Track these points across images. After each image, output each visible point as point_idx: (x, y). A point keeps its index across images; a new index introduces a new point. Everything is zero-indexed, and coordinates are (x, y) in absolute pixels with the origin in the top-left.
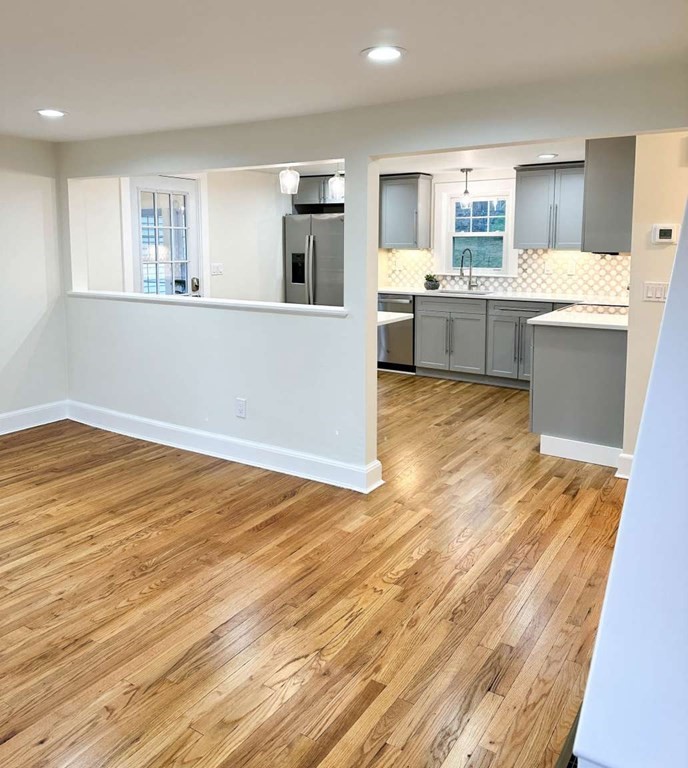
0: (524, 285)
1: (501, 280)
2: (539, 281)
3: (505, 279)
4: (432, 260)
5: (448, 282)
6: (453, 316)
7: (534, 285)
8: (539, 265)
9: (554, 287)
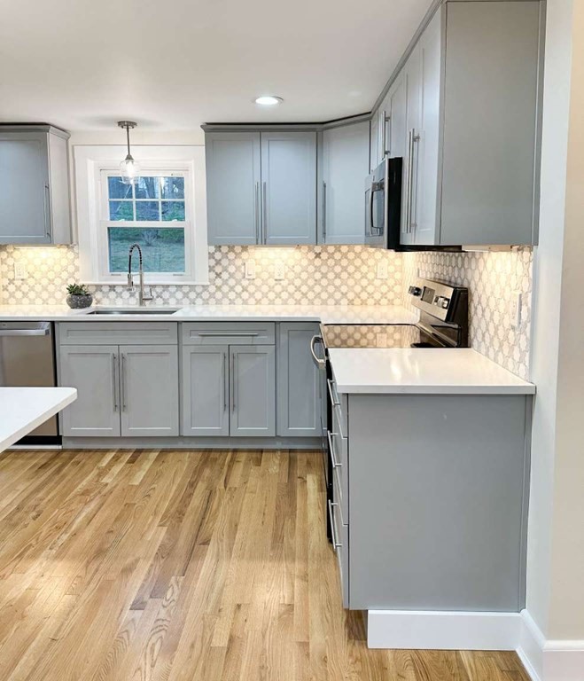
0: (219, 295)
1: (186, 290)
2: (238, 289)
3: (192, 287)
4: (77, 262)
5: (106, 295)
6: (123, 350)
7: (232, 295)
8: (238, 268)
9: (258, 295)
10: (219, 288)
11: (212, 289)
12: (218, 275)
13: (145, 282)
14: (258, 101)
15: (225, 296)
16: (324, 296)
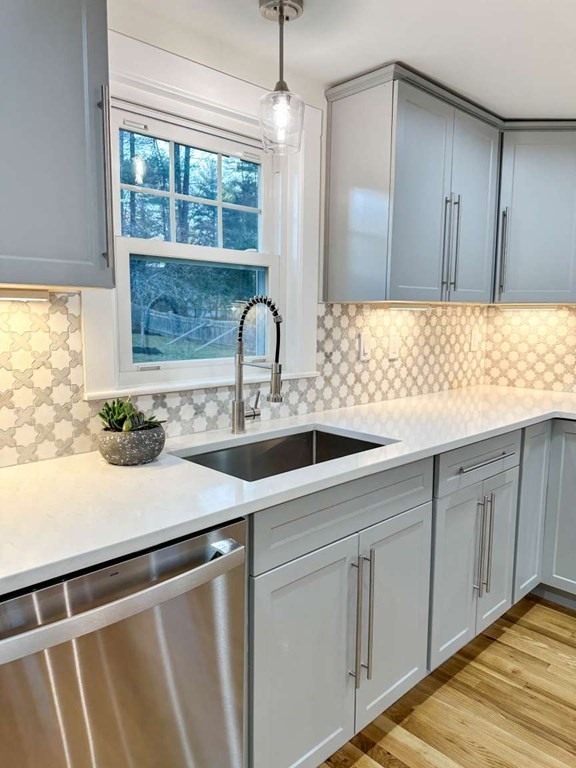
0: (328, 393)
6: (365, 542)
7: (343, 391)
8: (351, 343)
9: (372, 387)
10: (328, 380)
11: (320, 383)
12: (328, 357)
13: (246, 379)
15: (335, 393)
16: (431, 379)
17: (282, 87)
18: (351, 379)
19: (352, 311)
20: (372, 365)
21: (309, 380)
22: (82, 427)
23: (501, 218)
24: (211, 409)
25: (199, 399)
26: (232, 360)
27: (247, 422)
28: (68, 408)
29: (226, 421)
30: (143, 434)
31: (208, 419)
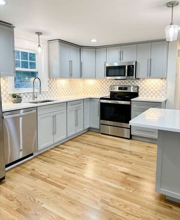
6: (55, 114)
7: (54, 94)
8: (55, 85)
9: (59, 94)
10: (50, 92)
11: (49, 93)
12: (50, 88)
13: (35, 91)
14: (92, 41)
15: (52, 95)
16: (72, 93)
17: (39, 46)
18: (55, 92)
19: (55, 79)
20: (59, 90)
21: (47, 92)
22: (8, 98)
23: (81, 63)
24: (28, 96)
25: (26, 95)
26: (32, 88)
27: (35, 98)
28: (6, 95)
29: (31, 99)
30: (19, 98)
31: (28, 98)
